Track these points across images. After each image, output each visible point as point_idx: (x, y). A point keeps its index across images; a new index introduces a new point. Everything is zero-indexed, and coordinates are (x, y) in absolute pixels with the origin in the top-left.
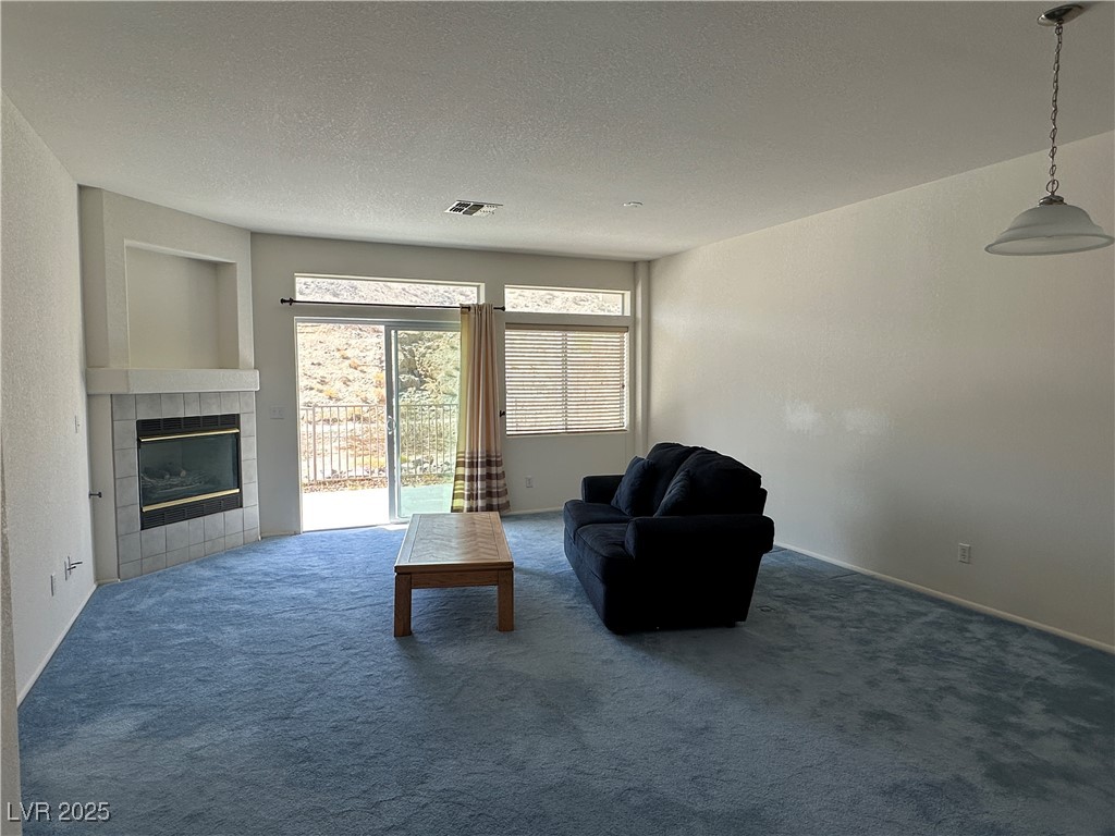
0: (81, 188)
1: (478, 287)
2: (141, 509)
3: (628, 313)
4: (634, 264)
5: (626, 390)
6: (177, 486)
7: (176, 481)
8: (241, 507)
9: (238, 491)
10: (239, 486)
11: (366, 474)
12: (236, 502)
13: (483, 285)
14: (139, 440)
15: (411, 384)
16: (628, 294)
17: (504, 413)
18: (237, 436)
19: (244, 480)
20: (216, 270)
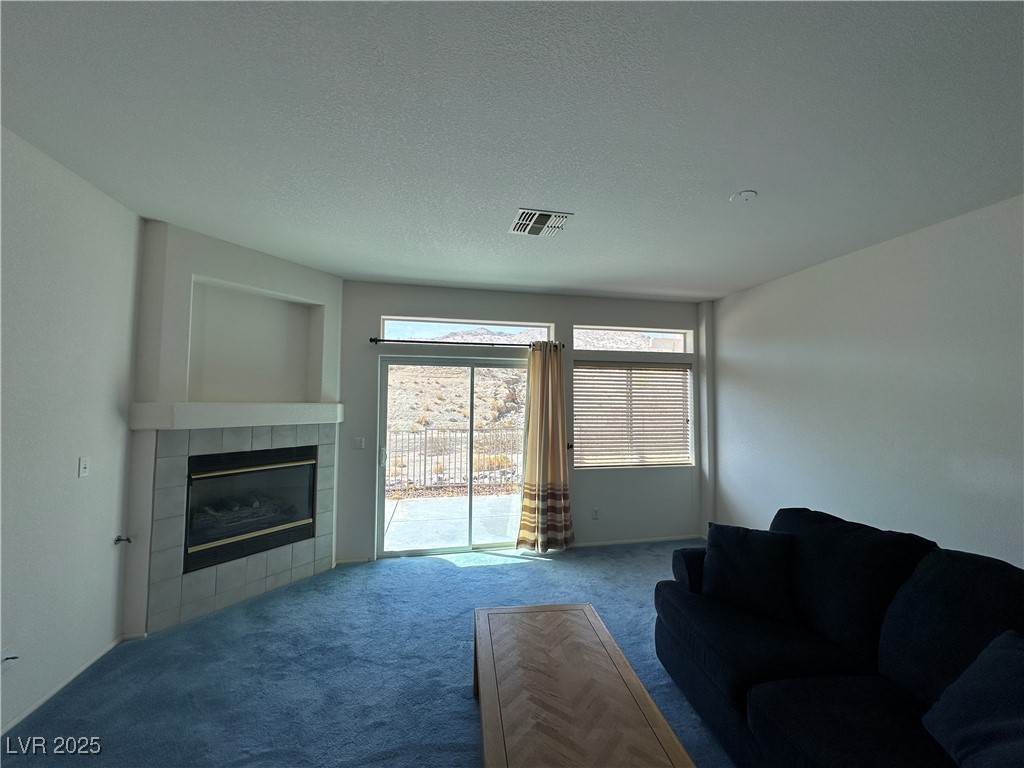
0: (145, 222)
1: (549, 328)
2: (186, 551)
3: (690, 350)
4: (696, 305)
5: (690, 426)
6: (246, 518)
7: (247, 512)
8: (314, 536)
9: (311, 520)
10: (313, 515)
11: (463, 481)
12: (308, 532)
13: (552, 325)
14: (189, 477)
15: (513, 408)
16: (690, 333)
17: (572, 447)
18: (314, 467)
19: (318, 510)
20: (308, 312)
